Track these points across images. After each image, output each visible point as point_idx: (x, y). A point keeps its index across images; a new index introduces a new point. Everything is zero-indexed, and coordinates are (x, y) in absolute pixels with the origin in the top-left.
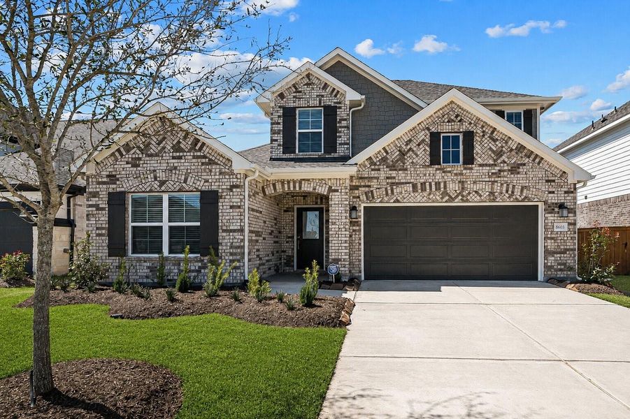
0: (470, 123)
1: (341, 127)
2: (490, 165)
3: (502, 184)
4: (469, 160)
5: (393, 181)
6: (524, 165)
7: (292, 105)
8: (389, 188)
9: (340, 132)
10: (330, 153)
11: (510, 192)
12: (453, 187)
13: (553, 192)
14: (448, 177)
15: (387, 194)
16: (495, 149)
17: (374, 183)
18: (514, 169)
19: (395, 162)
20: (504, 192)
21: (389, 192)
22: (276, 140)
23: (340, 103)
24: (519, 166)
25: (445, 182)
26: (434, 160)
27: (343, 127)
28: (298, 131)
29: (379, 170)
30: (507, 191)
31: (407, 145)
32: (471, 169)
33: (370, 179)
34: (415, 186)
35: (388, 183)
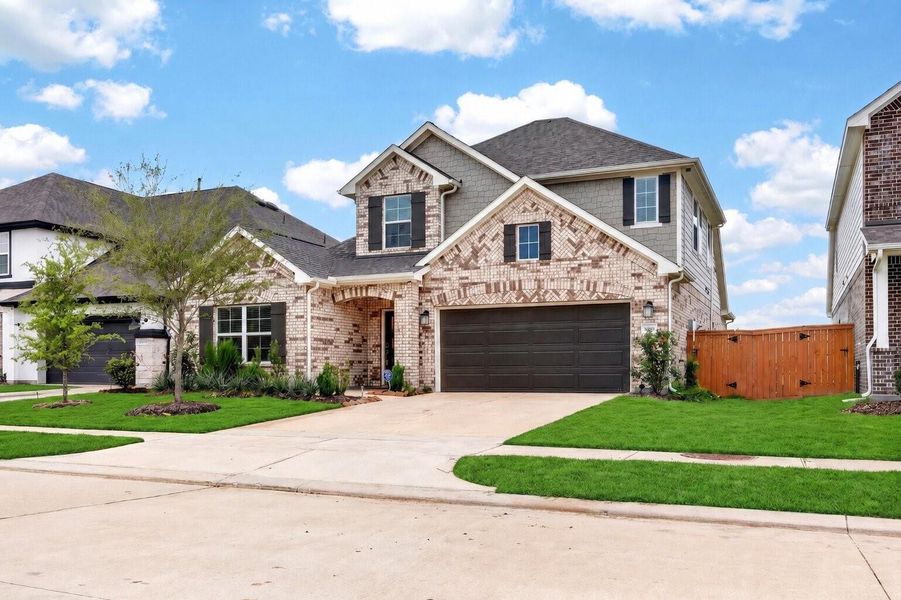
0: (547, 213)
1: (429, 216)
2: (570, 260)
3: (582, 282)
4: (546, 254)
5: (466, 281)
6: (607, 257)
7: (378, 193)
8: (462, 290)
9: (429, 222)
10: (418, 248)
11: (591, 289)
12: (529, 287)
13: (640, 288)
14: (522, 275)
15: (460, 297)
16: (574, 240)
17: (446, 285)
18: (596, 263)
19: (467, 262)
20: (585, 289)
21: (462, 293)
22: (362, 235)
23: (428, 188)
24: (601, 258)
25: (520, 281)
26: (509, 256)
27: (434, 216)
28: (384, 223)
29: (451, 269)
30: (588, 289)
31: (480, 242)
32: (548, 264)
33: (442, 280)
34: (488, 286)
35: (460, 285)
